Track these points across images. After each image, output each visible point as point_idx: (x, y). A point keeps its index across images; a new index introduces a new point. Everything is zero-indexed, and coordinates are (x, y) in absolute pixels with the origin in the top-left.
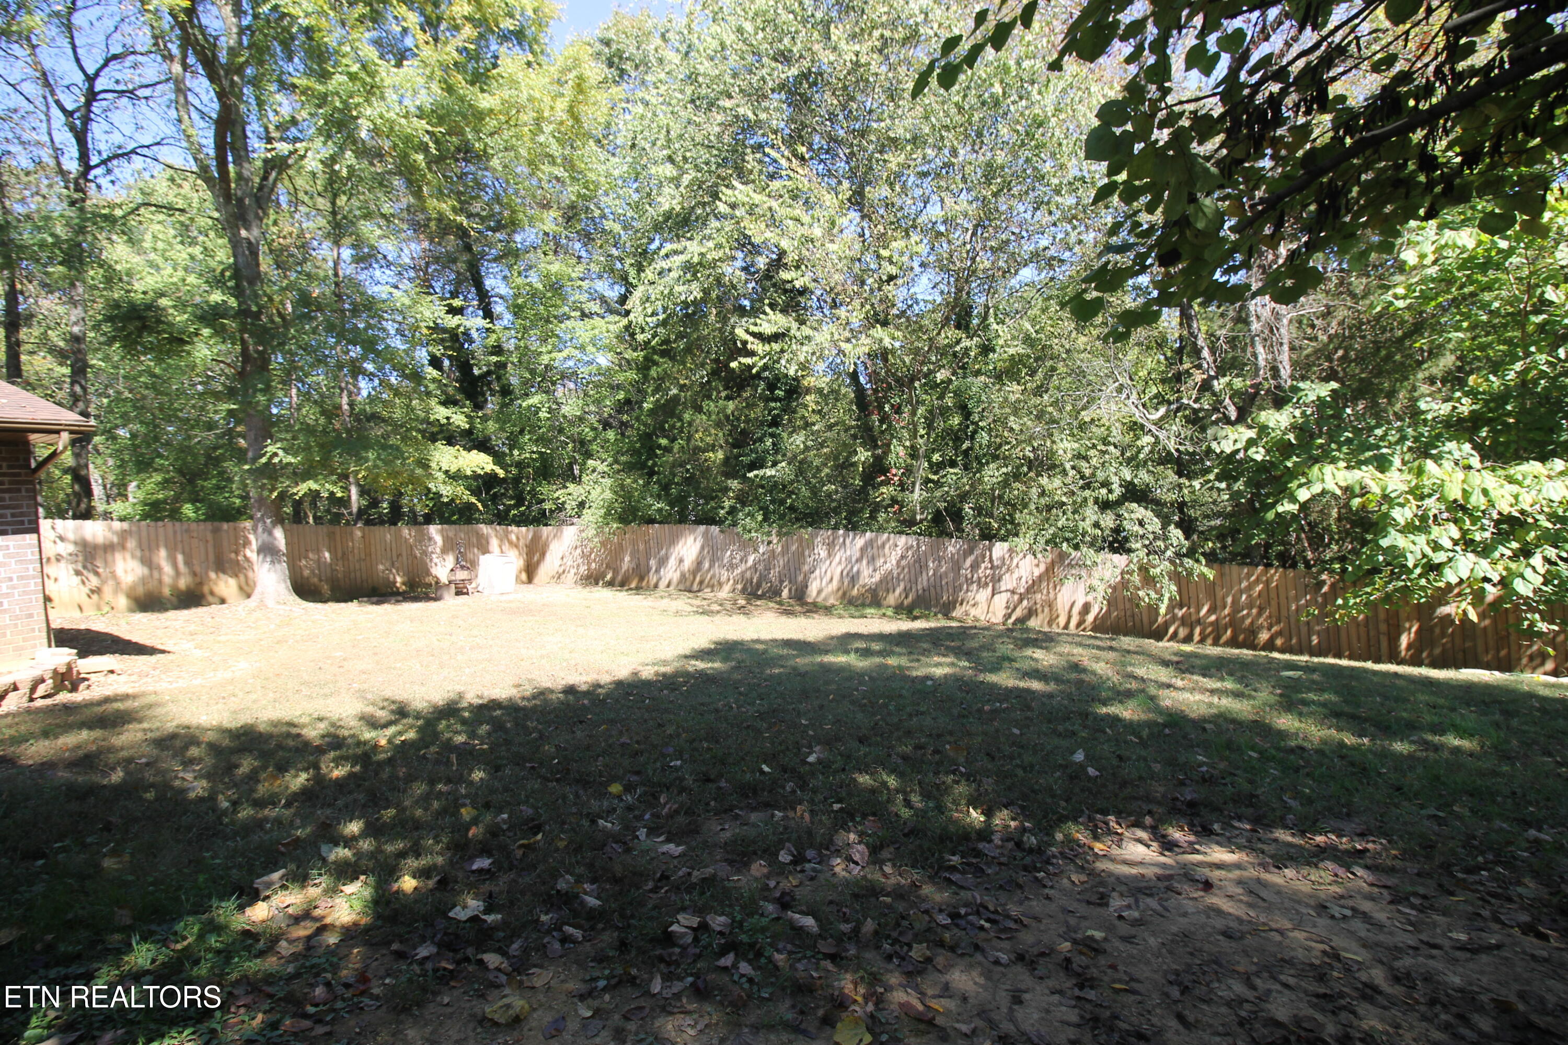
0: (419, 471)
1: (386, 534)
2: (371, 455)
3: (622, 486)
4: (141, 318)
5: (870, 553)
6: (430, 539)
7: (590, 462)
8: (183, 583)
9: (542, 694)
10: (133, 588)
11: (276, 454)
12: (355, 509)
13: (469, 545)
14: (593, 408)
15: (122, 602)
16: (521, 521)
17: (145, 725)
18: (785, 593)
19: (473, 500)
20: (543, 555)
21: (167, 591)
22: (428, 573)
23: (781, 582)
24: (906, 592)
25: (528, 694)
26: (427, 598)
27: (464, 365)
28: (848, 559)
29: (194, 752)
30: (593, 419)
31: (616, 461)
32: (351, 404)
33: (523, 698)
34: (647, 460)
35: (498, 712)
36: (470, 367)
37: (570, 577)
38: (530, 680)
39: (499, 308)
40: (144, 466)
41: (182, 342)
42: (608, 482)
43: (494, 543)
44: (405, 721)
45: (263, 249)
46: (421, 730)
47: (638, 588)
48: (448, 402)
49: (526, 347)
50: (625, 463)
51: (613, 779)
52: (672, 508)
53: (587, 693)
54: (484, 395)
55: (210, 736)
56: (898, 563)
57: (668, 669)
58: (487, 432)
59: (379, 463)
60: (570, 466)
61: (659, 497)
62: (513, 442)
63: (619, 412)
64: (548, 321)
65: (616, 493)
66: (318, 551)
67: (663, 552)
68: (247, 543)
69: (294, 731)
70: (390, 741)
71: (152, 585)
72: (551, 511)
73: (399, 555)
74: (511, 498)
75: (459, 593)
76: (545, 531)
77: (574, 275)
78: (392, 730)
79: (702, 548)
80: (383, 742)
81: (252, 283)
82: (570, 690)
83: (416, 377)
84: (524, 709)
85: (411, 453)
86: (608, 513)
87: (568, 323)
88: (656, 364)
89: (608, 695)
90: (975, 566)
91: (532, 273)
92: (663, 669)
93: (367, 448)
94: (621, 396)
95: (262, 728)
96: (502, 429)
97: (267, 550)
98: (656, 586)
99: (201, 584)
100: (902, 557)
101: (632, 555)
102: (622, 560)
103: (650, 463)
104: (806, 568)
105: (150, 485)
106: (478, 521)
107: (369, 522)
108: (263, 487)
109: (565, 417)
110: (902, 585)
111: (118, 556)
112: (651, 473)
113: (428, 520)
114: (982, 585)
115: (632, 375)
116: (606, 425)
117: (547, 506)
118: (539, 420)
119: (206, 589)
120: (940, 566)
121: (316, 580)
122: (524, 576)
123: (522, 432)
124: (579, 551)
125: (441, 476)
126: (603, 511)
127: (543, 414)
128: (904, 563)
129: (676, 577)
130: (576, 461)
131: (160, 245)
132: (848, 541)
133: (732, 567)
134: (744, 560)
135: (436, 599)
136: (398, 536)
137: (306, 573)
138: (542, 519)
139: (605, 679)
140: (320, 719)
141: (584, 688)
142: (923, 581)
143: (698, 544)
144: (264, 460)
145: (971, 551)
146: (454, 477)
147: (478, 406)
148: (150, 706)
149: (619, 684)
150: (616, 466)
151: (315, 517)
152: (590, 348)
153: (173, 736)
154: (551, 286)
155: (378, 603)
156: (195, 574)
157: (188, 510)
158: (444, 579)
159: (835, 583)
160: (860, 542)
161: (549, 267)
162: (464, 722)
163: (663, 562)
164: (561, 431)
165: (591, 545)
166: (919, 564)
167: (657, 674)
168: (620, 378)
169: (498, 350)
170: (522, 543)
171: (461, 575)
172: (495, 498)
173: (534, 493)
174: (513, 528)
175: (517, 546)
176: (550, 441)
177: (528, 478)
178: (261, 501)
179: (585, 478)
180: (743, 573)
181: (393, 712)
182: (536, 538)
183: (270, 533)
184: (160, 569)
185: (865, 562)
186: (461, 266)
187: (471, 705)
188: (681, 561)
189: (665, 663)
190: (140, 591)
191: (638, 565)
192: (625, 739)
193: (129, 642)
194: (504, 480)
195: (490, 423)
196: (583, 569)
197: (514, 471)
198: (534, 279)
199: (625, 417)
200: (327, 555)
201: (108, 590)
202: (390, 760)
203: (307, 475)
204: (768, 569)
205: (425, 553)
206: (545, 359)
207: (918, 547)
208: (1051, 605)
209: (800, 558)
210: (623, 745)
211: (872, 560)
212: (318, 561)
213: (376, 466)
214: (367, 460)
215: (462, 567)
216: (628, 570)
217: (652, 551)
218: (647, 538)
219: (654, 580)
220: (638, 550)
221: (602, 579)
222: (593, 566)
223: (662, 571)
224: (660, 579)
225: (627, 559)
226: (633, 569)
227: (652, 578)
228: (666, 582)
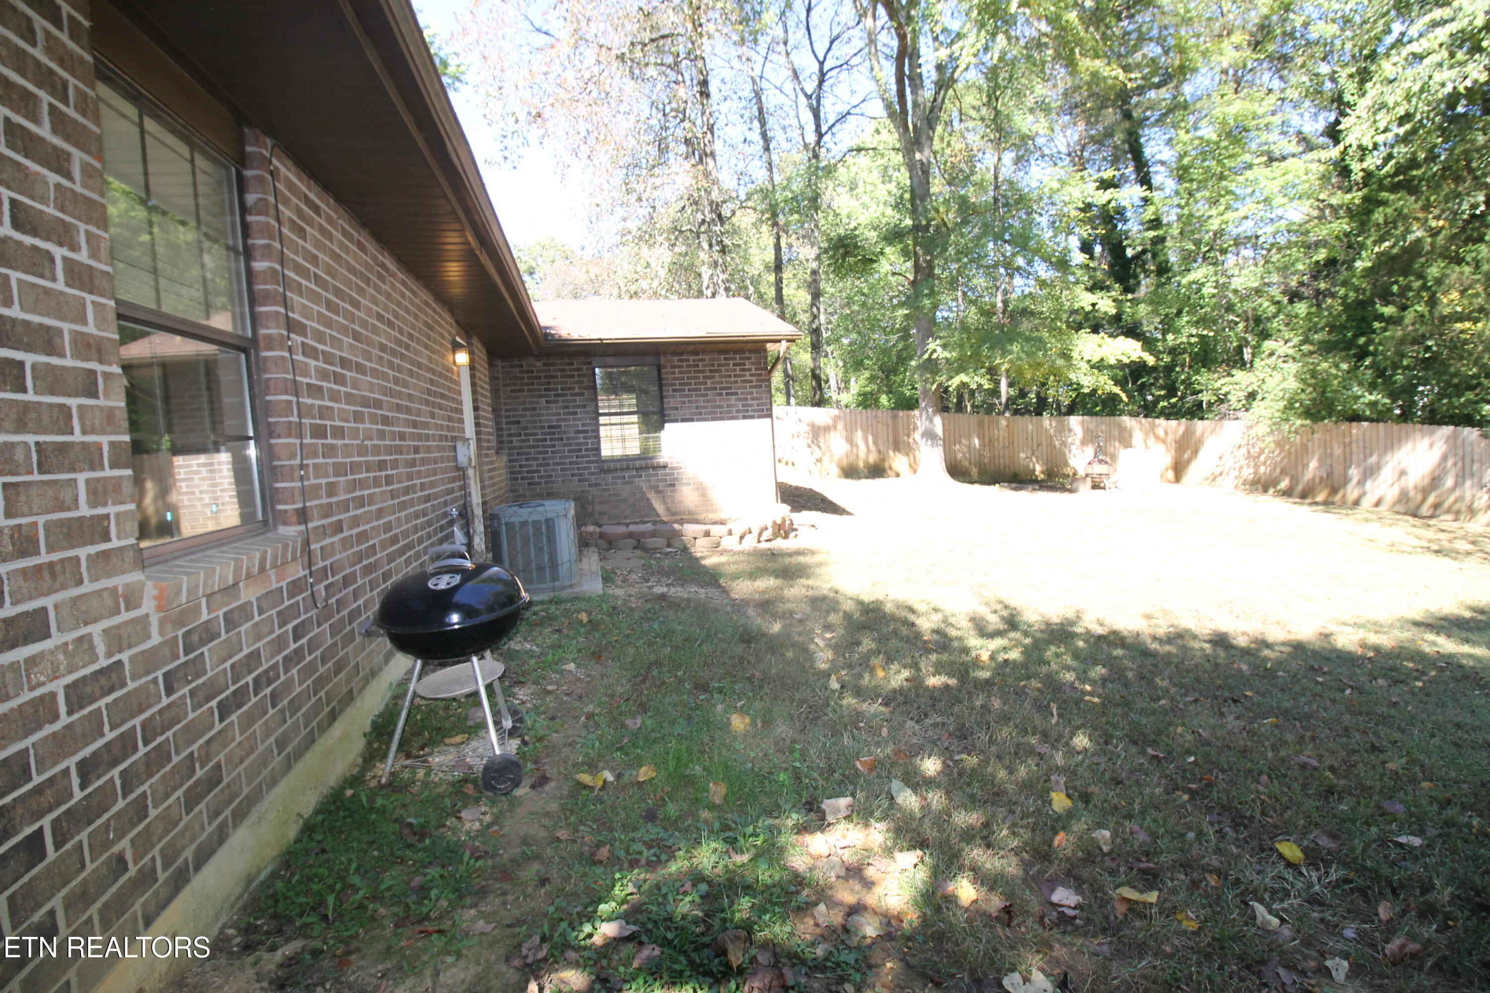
0: (1060, 362)
1: (1028, 423)
2: (1015, 347)
3: (1314, 374)
4: (845, 246)
6: (1070, 430)
7: (1268, 345)
8: (872, 458)
9: (1178, 637)
10: (840, 460)
11: (935, 351)
12: (1004, 399)
13: (1109, 438)
14: (1275, 278)
15: (835, 471)
16: (1171, 413)
17: (810, 582)
19: (1117, 390)
20: (1196, 452)
21: (861, 464)
22: (1066, 464)
25: (1161, 631)
26: (1063, 489)
27: (1116, 248)
29: (833, 618)
30: (1275, 292)
31: (1306, 341)
32: (1005, 303)
33: (1155, 638)
34: (1356, 336)
35: (1118, 652)
36: (1124, 249)
37: (1228, 482)
38: (1165, 613)
39: (1160, 175)
40: (858, 365)
41: (872, 261)
42: (1293, 367)
43: (1138, 437)
44: (1012, 635)
45: (935, 171)
46: (1027, 652)
47: (1326, 503)
48: (1094, 287)
49: (1191, 215)
50: (1320, 343)
51: (1285, 830)
52: (1394, 401)
53: (1245, 652)
54: (1136, 277)
55: (849, 606)
57: (1386, 641)
58: (1138, 316)
59: (1023, 356)
60: (1239, 350)
61: (1372, 387)
62: (1168, 325)
63: (1315, 277)
64: (1222, 178)
65: (1303, 381)
66: (969, 438)
67: (1373, 459)
68: (915, 428)
69: (912, 618)
70: (992, 657)
71: (852, 458)
72: (1210, 404)
73: (1039, 445)
74: (1162, 388)
75: (1095, 486)
76: (1200, 426)
77: (1260, 111)
78: (998, 642)
79: (1445, 458)
80: (985, 656)
81: (923, 200)
82: (1221, 641)
83: (1062, 264)
84: (1153, 654)
85: (1054, 345)
86: (1289, 407)
87: (1249, 174)
88: (1384, 203)
89: (1279, 663)
91: (1203, 123)
92: (1374, 639)
93: (1011, 341)
94: (1322, 255)
95: (889, 607)
96: (1156, 312)
97: (929, 435)
98: (1357, 503)
99: (883, 460)
101: (1321, 460)
102: (1305, 466)
103: (1362, 340)
105: (862, 381)
106: (1122, 413)
107: (1016, 412)
108: (926, 381)
109: (1236, 291)
111: (832, 434)
112: (1363, 354)
113: (1071, 410)
115: (1343, 225)
116: (1294, 296)
117: (1205, 397)
118: (1202, 297)
119: (886, 465)
121: (966, 463)
122: (1171, 475)
123: (1179, 313)
124: (1244, 450)
125: (1084, 366)
126: (1282, 404)
127: (1208, 290)
129: (1392, 494)
130: (1247, 343)
131: (869, 188)
135: (1071, 491)
136: (1040, 426)
137: (960, 456)
138: (1197, 411)
139: (1276, 634)
140: (936, 610)
141: (1242, 641)
143: (1438, 452)
144: (926, 356)
146: (1099, 366)
147: (1127, 290)
148: (820, 565)
149: (1299, 648)
150: (1306, 348)
151: (973, 406)
152: (1279, 200)
153: (824, 598)
154: (1229, 134)
155: (1016, 489)
156: (879, 452)
157: (884, 399)
158: (1081, 472)
161: (1226, 110)
162: (1076, 656)
163: (1370, 472)
164: (1230, 308)
165: (1260, 444)
167: (1364, 645)
168: (1321, 232)
169: (1156, 223)
170: (1170, 438)
171: (1098, 469)
172: (1142, 388)
173: (1188, 383)
174: (1161, 421)
175: (1164, 441)
176: (1215, 322)
177: (1183, 366)
178: (925, 392)
179: (1257, 362)
181: (1003, 618)
182: (1189, 433)
183: (931, 421)
184: (857, 446)
186: (1119, 138)
187: (1088, 632)
188: (1403, 473)
189: (1377, 627)
190: (845, 463)
191: (1330, 475)
192: (1308, 756)
193: (831, 503)
194: (1154, 369)
195: (1142, 306)
196: (1248, 473)
197: (1167, 359)
198: (1208, 132)
199: (1323, 286)
200: (976, 441)
201: (826, 459)
202: (988, 683)
203: (962, 369)
205: (1064, 444)
206: (1214, 225)
210: (1303, 767)
212: (969, 447)
213: (1019, 358)
214: (1011, 352)
215: (1101, 461)
216: (1313, 479)
217: (1355, 456)
218: (1347, 440)
219: (1355, 495)
220: (1332, 455)
221: (1275, 486)
222: (1262, 469)
223: (1368, 484)
224: (1364, 494)
225: (1313, 464)
226: (1321, 478)
227: (1352, 492)
228: (1374, 500)
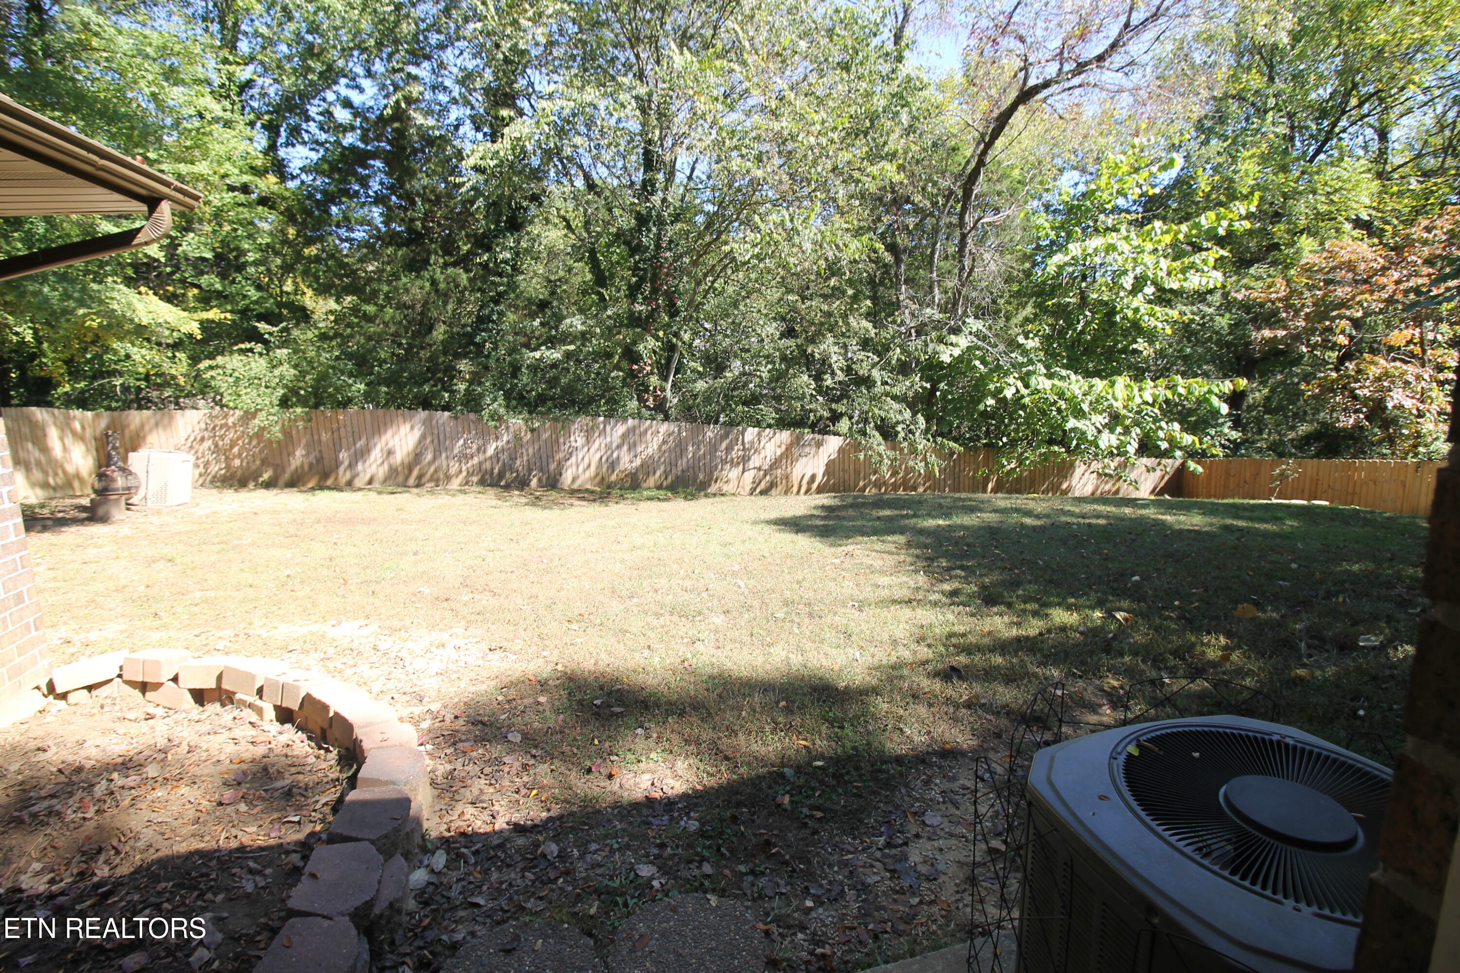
5: (630, 440)
18: (534, 482)
23: (530, 471)
24: (666, 474)
28: (608, 447)
47: (318, 487)
56: (660, 447)
67: (361, 443)
76: (136, 417)
79: (423, 437)
90: (729, 449)
98: (349, 483)
100: (664, 442)
101: (309, 448)
102: (291, 454)
104: (561, 455)
110: (662, 468)
114: (734, 464)
120: (699, 449)
124: (208, 443)
128: (664, 448)
129: (382, 471)
132: (608, 428)
133: (468, 457)
134: (481, 449)
142: (682, 464)
143: (417, 433)
145: (726, 435)
159: (593, 468)
160: (621, 429)
163: (362, 454)
165: (231, 436)
166: (680, 447)
170: (89, 433)
180: (480, 464)
182: (115, 427)
185: (625, 448)
188: (390, 453)
191: (319, 460)
196: (217, 468)
204: (513, 459)
207: (679, 433)
208: (788, 477)
209: (554, 444)
211: (632, 447)
216: (302, 466)
217: (344, 441)
218: (335, 426)
219: (348, 475)
220: (320, 441)
221: (256, 479)
222: (237, 462)
223: (360, 467)
224: (357, 475)
225: (299, 453)
226: (311, 465)
227: (344, 476)
228: (368, 477)
